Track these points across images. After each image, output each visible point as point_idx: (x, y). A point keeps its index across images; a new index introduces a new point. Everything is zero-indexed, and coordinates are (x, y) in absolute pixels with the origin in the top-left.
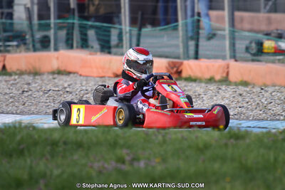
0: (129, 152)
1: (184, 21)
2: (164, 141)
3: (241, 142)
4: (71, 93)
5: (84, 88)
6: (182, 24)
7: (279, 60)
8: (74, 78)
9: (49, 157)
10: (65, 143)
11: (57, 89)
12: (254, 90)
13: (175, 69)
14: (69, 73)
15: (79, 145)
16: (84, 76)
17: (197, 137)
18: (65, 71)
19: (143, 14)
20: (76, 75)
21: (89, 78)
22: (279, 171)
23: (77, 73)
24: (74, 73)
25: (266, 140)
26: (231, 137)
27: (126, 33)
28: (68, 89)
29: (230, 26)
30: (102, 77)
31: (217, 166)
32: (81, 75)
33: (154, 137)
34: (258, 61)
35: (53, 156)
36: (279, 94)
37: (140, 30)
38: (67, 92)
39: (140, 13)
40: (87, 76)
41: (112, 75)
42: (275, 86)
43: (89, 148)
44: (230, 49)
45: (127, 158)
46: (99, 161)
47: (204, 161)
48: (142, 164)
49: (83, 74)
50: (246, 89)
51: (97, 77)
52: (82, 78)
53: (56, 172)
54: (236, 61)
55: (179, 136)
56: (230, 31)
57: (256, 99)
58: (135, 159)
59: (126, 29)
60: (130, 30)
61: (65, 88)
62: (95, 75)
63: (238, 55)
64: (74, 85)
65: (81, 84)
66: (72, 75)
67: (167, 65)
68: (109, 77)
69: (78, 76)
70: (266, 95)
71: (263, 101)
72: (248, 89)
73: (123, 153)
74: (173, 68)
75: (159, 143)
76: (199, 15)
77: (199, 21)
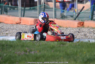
0: (28, 48)
2: (39, 45)
3: (64, 46)
4: (3, 29)
5: (7, 27)
6: (39, 6)
7: (71, 19)
8: (3, 24)
10: (7, 45)
12: (64, 29)
13: (36, 22)
15: (11, 46)
16: (6, 24)
17: (50, 44)
19: (26, 3)
20: (3, 23)
21: (8, 24)
22: (78, 55)
23: (4, 22)
24: (2, 22)
25: (72, 45)
26: (61, 44)
28: (2, 28)
29: (54, 7)
30: (12, 24)
31: (58, 53)
32: (5, 23)
33: (36, 44)
34: (64, 19)
35: (3, 50)
36: (72, 30)
37: (25, 8)
39: (25, 3)
40: (7, 24)
41: (15, 23)
42: (70, 28)
43: (14, 47)
44: (55, 15)
45: (28, 51)
46: (18, 51)
47: (53, 52)
48: (33, 53)
50: (61, 28)
51: (11, 24)
52: (5, 24)
53: (5, 55)
54: (57, 19)
55: (44, 43)
56: (55, 9)
57: (65, 32)
58: (30, 51)
59: (20, 8)
60: (21, 8)
61: (1, 27)
62: (10, 23)
63: (57, 17)
64: (3, 26)
65: (6, 26)
66: (2, 23)
67: (34, 20)
68: (14, 24)
69: (4, 23)
71: (68, 32)
72: (62, 29)
73: (26, 49)
74: (36, 21)
75: (37, 46)
76: (45, 3)
77: (44, 5)
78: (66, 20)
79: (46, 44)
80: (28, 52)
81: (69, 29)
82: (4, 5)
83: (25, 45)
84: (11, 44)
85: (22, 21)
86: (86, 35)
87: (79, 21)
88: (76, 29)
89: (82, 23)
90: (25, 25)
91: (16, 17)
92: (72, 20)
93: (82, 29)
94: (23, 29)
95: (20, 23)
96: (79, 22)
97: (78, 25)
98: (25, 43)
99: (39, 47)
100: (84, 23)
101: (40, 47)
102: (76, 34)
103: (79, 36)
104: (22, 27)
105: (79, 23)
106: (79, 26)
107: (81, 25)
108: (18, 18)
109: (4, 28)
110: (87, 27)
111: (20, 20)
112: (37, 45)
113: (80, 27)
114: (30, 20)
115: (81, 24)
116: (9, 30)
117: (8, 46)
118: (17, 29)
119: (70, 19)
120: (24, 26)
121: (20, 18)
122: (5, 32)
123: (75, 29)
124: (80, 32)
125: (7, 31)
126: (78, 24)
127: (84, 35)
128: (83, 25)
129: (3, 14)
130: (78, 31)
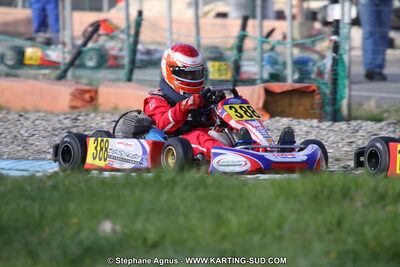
78: (22, 79)
81: (32, 117)
87: (77, 83)
89: (89, 91)
92: (49, 79)
96: (77, 90)
97: (71, 101)
100: (96, 92)
105: (79, 94)
106: (78, 103)
107: (87, 102)
113: (82, 109)
115: (87, 96)
119: (41, 77)
123: (55, 119)
126: (73, 95)
128: (94, 102)
130: (68, 128)
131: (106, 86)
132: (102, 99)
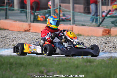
0: (44, 68)
1: (53, 9)
5: (14, 37)
7: (93, 25)
8: (7, 32)
9: (9, 70)
10: (16, 64)
11: (3, 37)
12: (87, 39)
14: (5, 29)
15: (22, 65)
16: (11, 31)
17: (73, 62)
18: (3, 28)
21: (14, 32)
23: (9, 29)
24: (7, 29)
25: (103, 63)
27: (29, 13)
28: (7, 37)
29: (72, 10)
30: (19, 31)
32: (10, 30)
33: (54, 61)
35: (11, 70)
37: (35, 12)
38: (7, 38)
40: (13, 31)
41: (23, 31)
43: (26, 66)
48: (51, 74)
49: (11, 30)
51: (17, 31)
52: (10, 31)
53: (14, 77)
54: (76, 25)
55: (65, 61)
58: (48, 72)
59: (28, 11)
60: (31, 12)
64: (9, 35)
65: (12, 35)
66: (6, 30)
68: (22, 31)
69: (9, 31)
70: (92, 40)
71: (92, 43)
72: (84, 38)
73: (42, 69)
75: (57, 64)
76: (60, 6)
77: (60, 8)
79: (68, 62)
80: (44, 73)
82: (9, 7)
83: (40, 63)
84: (22, 62)
85: (31, 28)
86: (115, 47)
87: (104, 27)
88: (102, 39)
89: (108, 30)
90: (35, 32)
91: (25, 23)
92: (95, 26)
93: (109, 39)
94: (34, 38)
95: (30, 30)
96: (104, 30)
97: (103, 33)
98: (40, 60)
99: (58, 66)
100: (110, 30)
101: (60, 66)
102: (102, 45)
103: (107, 48)
104: (32, 37)
106: (105, 34)
107: (107, 33)
108: (27, 24)
109: (9, 37)
110: (114, 35)
111: (30, 26)
112: (55, 63)
113: (106, 36)
114: (42, 27)
115: (107, 32)
116: (16, 40)
117: (18, 65)
118: (27, 39)
120: (34, 34)
121: (29, 24)
122: (11, 42)
124: (107, 43)
125: (13, 41)
126: (103, 31)
127: (113, 47)
128: (110, 33)
129: (8, 19)
130: (105, 42)
131: (113, 29)
132: (112, 32)
